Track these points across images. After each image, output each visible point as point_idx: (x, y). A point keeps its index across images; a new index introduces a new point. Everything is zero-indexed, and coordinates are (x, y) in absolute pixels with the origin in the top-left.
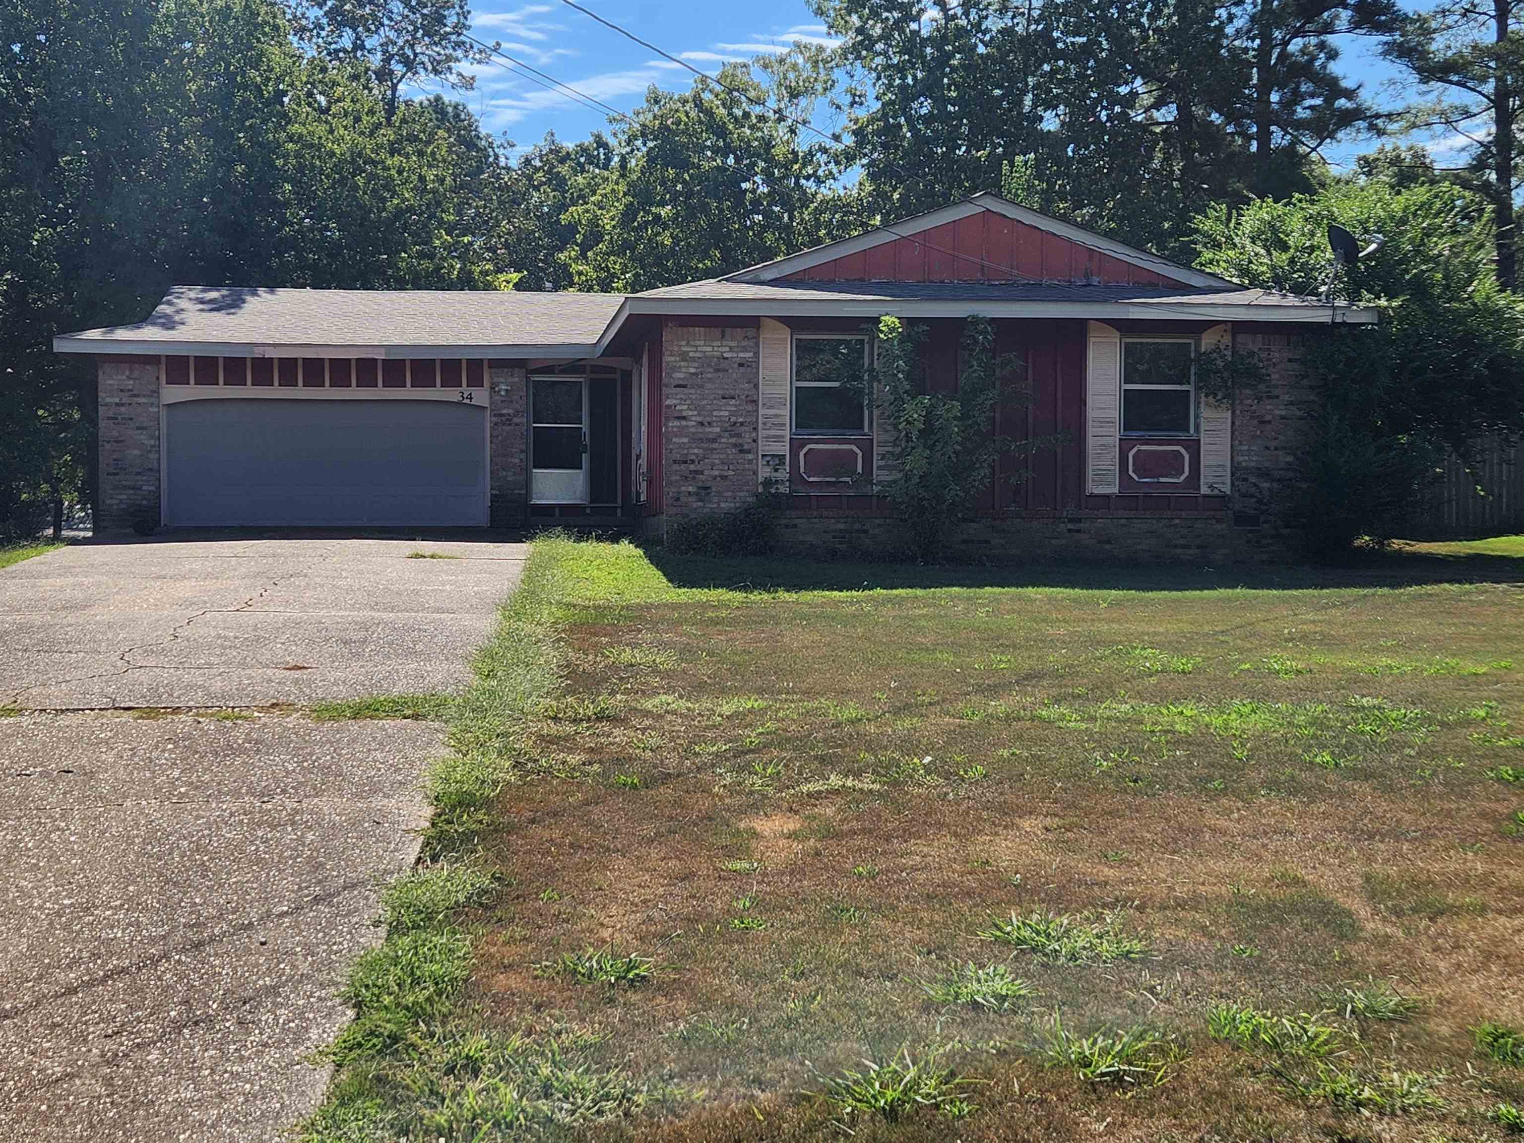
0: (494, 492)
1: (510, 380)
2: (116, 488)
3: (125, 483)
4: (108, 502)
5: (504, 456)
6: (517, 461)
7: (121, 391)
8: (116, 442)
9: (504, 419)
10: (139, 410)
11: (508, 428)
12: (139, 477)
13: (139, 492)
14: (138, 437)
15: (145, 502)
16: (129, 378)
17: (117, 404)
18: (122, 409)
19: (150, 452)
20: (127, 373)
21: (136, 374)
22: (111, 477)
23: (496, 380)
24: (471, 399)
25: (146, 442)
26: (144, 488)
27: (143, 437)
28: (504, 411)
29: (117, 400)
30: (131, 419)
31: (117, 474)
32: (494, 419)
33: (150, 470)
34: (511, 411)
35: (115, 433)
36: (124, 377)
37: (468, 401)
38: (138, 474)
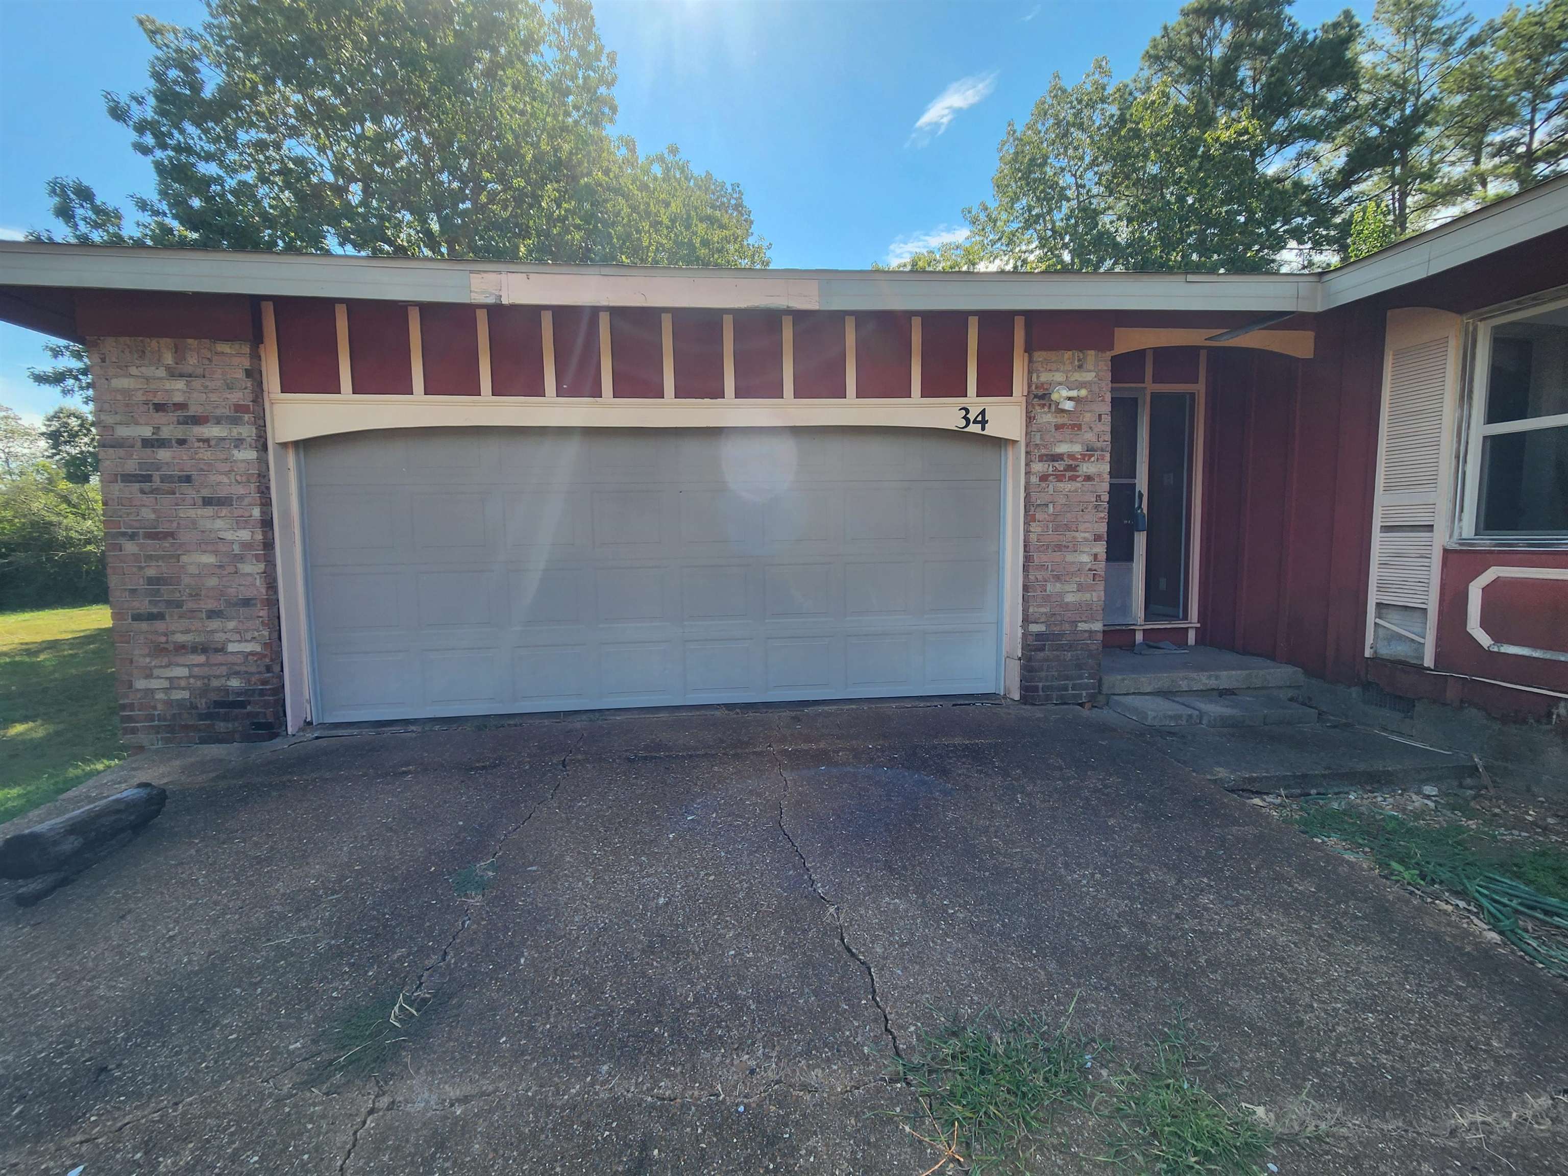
0: (1034, 628)
1: (1078, 376)
2: (159, 650)
3: (180, 638)
4: (141, 684)
5: (1059, 548)
6: (1085, 558)
7: (159, 408)
8: (149, 536)
9: (1060, 465)
10: (206, 454)
11: (1067, 486)
12: (214, 624)
13: (219, 658)
14: (208, 524)
15: (235, 683)
16: (173, 374)
17: (147, 443)
18: (163, 455)
19: (241, 558)
20: (169, 359)
21: (192, 360)
22: (144, 626)
23: (1045, 377)
24: (984, 423)
25: (229, 536)
26: (231, 648)
27: (219, 523)
28: (1062, 448)
29: (147, 432)
30: (188, 479)
31: (160, 616)
32: (1038, 467)
33: (247, 602)
34: (1077, 448)
35: (148, 514)
36: (161, 372)
37: (975, 428)
38: (213, 614)
